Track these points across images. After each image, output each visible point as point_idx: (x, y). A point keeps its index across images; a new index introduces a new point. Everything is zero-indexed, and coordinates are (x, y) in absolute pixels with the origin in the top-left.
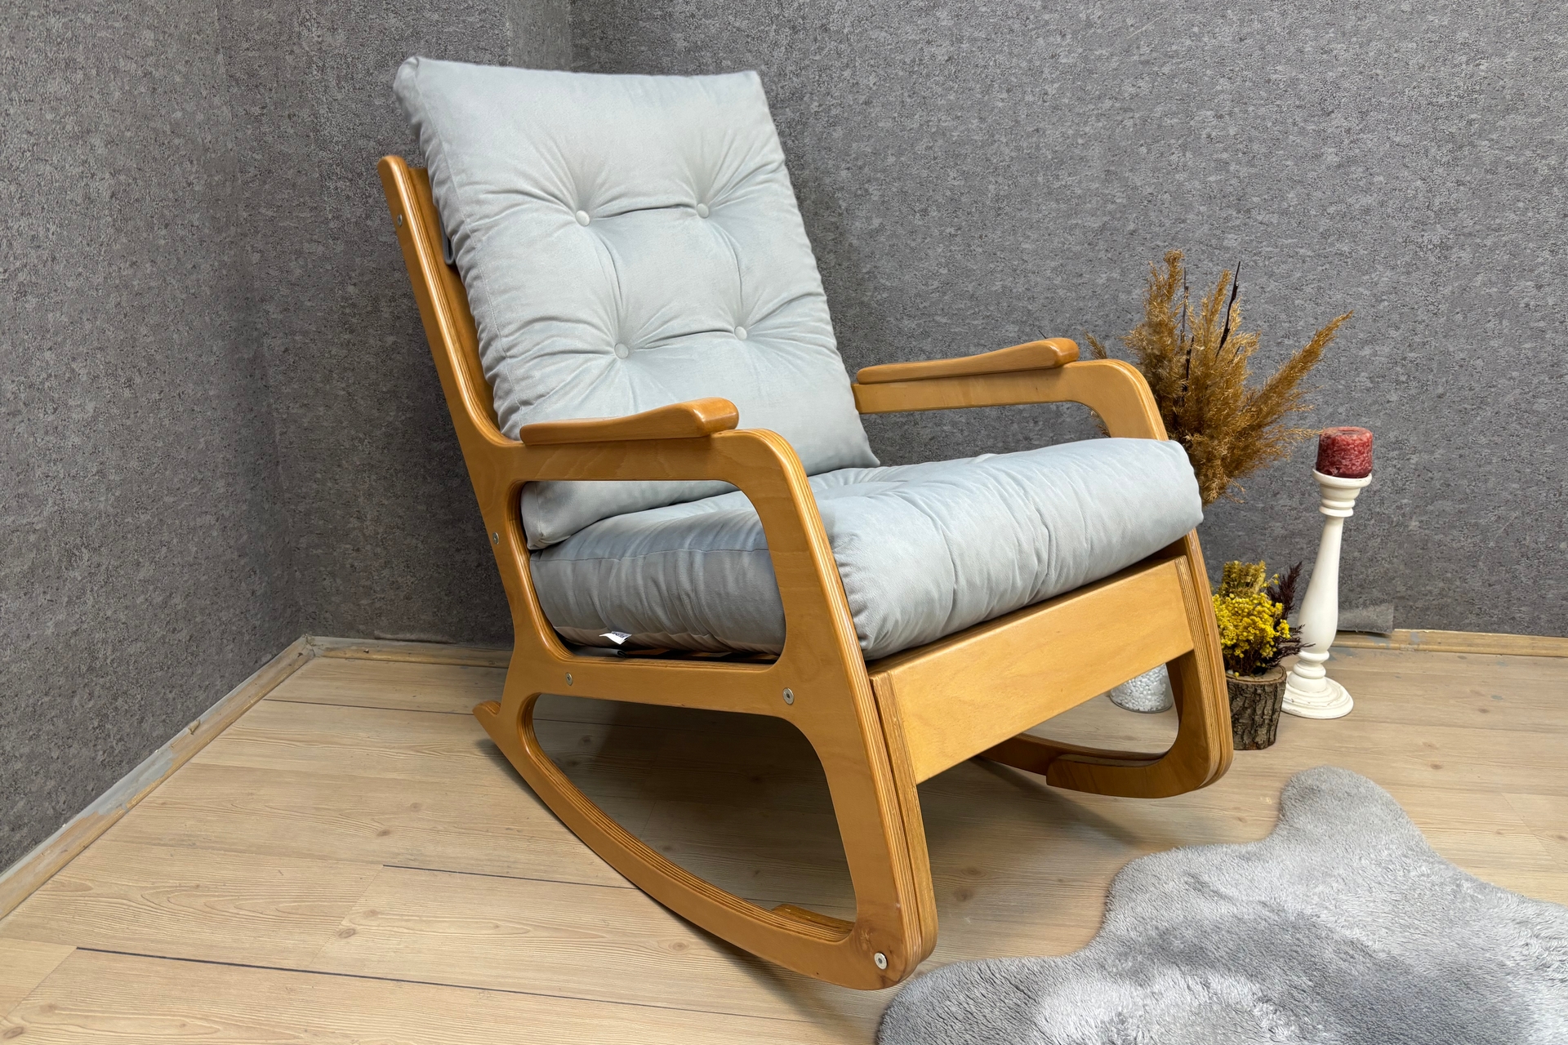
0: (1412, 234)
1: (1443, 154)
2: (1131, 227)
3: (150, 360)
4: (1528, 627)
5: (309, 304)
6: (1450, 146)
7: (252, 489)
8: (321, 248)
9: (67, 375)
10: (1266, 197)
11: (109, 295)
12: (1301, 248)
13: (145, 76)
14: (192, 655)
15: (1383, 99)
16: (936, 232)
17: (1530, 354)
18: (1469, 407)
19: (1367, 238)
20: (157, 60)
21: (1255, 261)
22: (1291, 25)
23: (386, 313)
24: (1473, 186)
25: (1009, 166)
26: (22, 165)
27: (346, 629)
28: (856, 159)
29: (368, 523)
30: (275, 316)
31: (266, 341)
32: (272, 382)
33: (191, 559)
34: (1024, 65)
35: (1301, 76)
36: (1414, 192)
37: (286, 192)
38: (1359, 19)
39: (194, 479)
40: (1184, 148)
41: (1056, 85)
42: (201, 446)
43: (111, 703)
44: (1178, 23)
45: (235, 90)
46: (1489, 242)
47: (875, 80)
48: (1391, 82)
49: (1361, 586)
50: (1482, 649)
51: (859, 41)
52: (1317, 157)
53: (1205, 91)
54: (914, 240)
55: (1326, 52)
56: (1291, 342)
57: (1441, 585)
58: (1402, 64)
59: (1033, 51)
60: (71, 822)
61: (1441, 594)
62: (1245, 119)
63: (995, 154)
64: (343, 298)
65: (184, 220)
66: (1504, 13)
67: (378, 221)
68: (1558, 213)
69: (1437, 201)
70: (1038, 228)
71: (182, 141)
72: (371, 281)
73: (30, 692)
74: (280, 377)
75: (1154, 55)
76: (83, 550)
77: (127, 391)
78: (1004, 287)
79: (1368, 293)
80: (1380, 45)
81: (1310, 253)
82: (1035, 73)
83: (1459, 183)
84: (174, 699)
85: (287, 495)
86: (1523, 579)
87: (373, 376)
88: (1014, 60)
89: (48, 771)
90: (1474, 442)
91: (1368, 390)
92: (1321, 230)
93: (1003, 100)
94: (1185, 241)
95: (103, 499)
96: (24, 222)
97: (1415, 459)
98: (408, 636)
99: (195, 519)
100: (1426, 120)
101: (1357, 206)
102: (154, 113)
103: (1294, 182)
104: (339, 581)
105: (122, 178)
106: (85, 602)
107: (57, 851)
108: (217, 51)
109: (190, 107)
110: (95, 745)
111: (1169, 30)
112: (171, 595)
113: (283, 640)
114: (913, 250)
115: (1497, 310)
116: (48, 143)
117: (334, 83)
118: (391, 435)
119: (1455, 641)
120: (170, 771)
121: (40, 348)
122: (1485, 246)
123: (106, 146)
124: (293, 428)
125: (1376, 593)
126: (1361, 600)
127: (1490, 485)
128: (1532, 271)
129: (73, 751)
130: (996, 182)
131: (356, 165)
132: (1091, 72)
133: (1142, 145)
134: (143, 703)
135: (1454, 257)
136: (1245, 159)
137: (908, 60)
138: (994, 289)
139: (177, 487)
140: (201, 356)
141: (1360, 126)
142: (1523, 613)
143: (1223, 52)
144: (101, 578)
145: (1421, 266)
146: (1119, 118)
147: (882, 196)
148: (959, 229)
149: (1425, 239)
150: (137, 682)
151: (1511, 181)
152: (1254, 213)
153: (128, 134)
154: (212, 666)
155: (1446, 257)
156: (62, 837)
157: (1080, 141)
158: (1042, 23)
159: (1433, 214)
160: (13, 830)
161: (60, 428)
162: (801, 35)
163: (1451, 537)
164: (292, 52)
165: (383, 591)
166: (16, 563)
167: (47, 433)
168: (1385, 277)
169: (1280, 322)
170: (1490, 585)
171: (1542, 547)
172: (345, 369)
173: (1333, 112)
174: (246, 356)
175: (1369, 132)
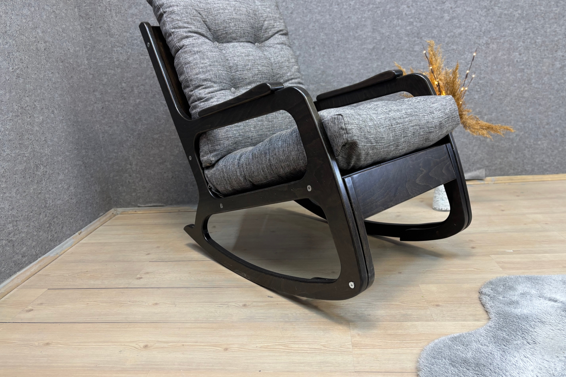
0: (477, 41)
1: (483, 12)
2: (383, 47)
3: (59, 106)
4: (531, 172)
5: (109, 91)
6: (485, 10)
7: (94, 155)
8: (113, 72)
9: (33, 106)
10: (427, 32)
11: (45, 82)
13: (53, 12)
14: (78, 208)
16: (318, 54)
17: (520, 77)
18: (502, 98)
19: (462, 43)
20: (57, 8)
23: (136, 91)
24: (495, 22)
25: (340, 30)
26: (16, 35)
27: (128, 204)
29: (134, 166)
30: (98, 96)
31: (96, 105)
32: (98, 120)
33: (75, 175)
36: (475, 26)
37: (100, 53)
39: (75, 148)
40: (398, 18)
42: (77, 137)
43: (52, 220)
45: (82, 20)
46: (502, 41)
49: (473, 163)
50: (516, 181)
52: (442, 17)
54: (311, 58)
57: (500, 160)
60: (41, 258)
61: (501, 164)
62: (417, 7)
63: (336, 26)
64: (122, 88)
65: (67, 61)
67: (132, 60)
68: (523, 29)
69: (483, 29)
70: (352, 50)
71: (65, 35)
72: (130, 81)
73: (26, 210)
74: (101, 117)
76: (41, 166)
77: (52, 114)
78: (343, 71)
79: (463, 62)
83: (490, 22)
84: (72, 222)
85: (105, 159)
86: (528, 156)
87: (133, 114)
89: (33, 239)
90: (505, 110)
91: (468, 95)
92: (446, 42)
93: (336, 8)
94: (402, 50)
95: (46, 150)
96: (18, 54)
97: (486, 117)
98: (150, 205)
99: (76, 162)
101: (457, 33)
102: (57, 24)
103: (435, 27)
104: (124, 188)
105: (48, 44)
106: (42, 184)
107: (37, 266)
108: (75, 7)
109: (68, 24)
110: (48, 233)
112: (70, 186)
113: (107, 209)
114: (311, 61)
116: (24, 29)
117: (114, 15)
118: (140, 134)
119: (507, 179)
120: (73, 245)
121: (24, 96)
122: (501, 42)
123: (42, 33)
124: (106, 135)
125: (478, 165)
126: (474, 169)
128: (517, 49)
129: (41, 233)
130: (337, 36)
131: (123, 42)
133: (384, 19)
134: (63, 221)
135: (491, 47)
136: (418, 21)
138: (339, 72)
139: (70, 149)
140: (75, 107)
141: (455, 6)
142: (528, 168)
144: (47, 176)
145: (481, 51)
146: (375, 10)
147: (299, 44)
148: (326, 53)
149: (481, 42)
150: (60, 214)
151: (506, 20)
152: (423, 38)
153: (49, 30)
154: (84, 213)
155: (488, 47)
156: (39, 262)
157: (363, 19)
159: (482, 33)
160: (22, 257)
161: (32, 123)
163: (501, 143)
164: (100, 6)
165: (140, 190)
166: (20, 166)
167: (28, 124)
170: (516, 159)
171: (532, 144)
172: (123, 113)
173: (445, 2)
174: (89, 110)
175: (458, 7)
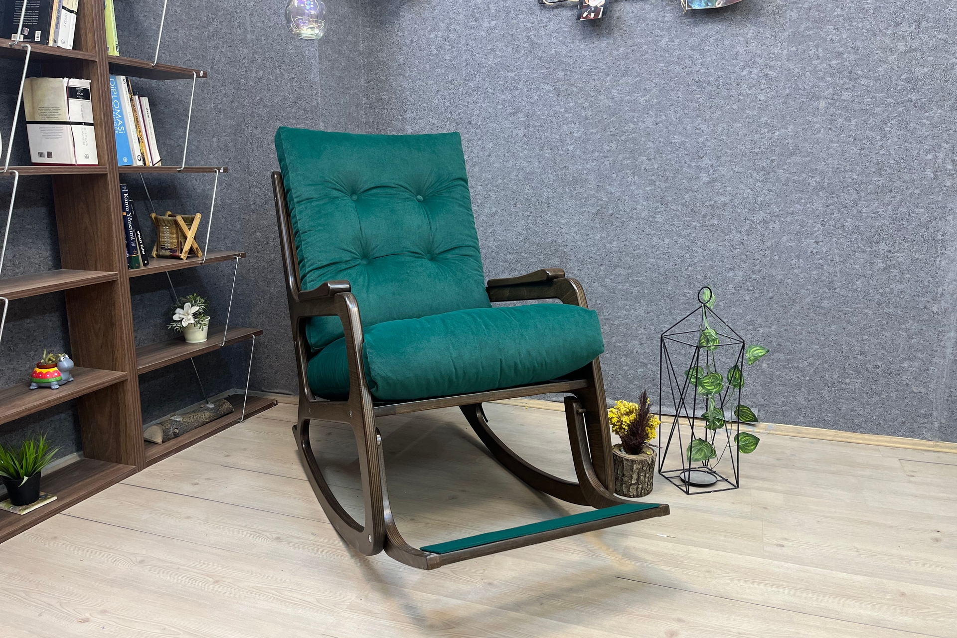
0: (749, 216)
1: (760, 176)
2: (611, 212)
6: (763, 172)
10: (675, 197)
12: (694, 222)
15: (727, 151)
16: (521, 214)
17: (816, 277)
18: (787, 304)
21: (671, 228)
22: (680, 117)
24: (777, 192)
25: (552, 184)
28: (485, 181)
34: (558, 137)
35: (687, 140)
36: (747, 195)
38: (712, 113)
40: (634, 174)
41: (572, 146)
44: (627, 117)
45: (219, 152)
46: (788, 220)
47: (492, 145)
48: (731, 142)
50: (805, 436)
51: (485, 128)
52: (698, 178)
53: (642, 148)
54: (511, 218)
55: (697, 129)
56: (692, 269)
57: (783, 399)
58: (736, 134)
59: (561, 131)
61: (783, 404)
62: (662, 161)
63: (546, 178)
66: (785, 108)
68: (823, 205)
69: (759, 200)
70: (567, 213)
75: (617, 131)
78: (552, 240)
80: (724, 125)
81: (697, 225)
82: (563, 141)
83: (769, 190)
86: (827, 398)
88: (553, 135)
90: (792, 323)
92: (703, 213)
94: (637, 219)
97: (761, 330)
100: (749, 160)
101: (720, 202)
103: (687, 190)
111: (623, 120)
113: (222, 388)
114: (511, 222)
115: (796, 254)
119: (792, 430)
122: (787, 222)
125: (748, 402)
127: (803, 346)
128: (812, 234)
130: (547, 191)
132: (588, 140)
133: (614, 173)
135: (771, 227)
136: (663, 179)
137: (506, 136)
138: (548, 241)
141: (718, 164)
142: (829, 417)
143: (648, 130)
145: (754, 232)
146: (602, 161)
147: (496, 198)
148: (531, 213)
149: (755, 218)
151: (796, 189)
152: (669, 205)
155: (766, 227)
157: (585, 172)
158: (565, 118)
159: (758, 206)
162: (460, 126)
163: (785, 373)
164: (241, 137)
165: (266, 369)
168: (735, 237)
169: (686, 259)
170: (809, 401)
171: (835, 381)
173: (703, 157)
175: (722, 166)
